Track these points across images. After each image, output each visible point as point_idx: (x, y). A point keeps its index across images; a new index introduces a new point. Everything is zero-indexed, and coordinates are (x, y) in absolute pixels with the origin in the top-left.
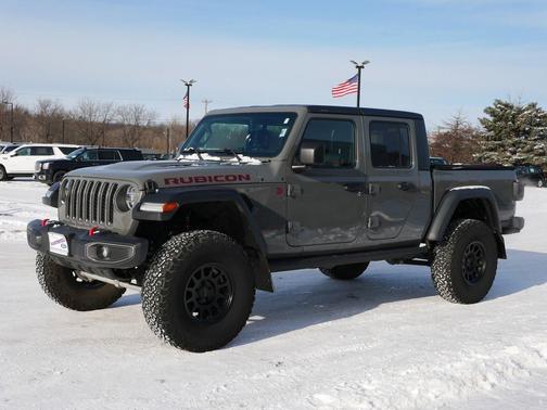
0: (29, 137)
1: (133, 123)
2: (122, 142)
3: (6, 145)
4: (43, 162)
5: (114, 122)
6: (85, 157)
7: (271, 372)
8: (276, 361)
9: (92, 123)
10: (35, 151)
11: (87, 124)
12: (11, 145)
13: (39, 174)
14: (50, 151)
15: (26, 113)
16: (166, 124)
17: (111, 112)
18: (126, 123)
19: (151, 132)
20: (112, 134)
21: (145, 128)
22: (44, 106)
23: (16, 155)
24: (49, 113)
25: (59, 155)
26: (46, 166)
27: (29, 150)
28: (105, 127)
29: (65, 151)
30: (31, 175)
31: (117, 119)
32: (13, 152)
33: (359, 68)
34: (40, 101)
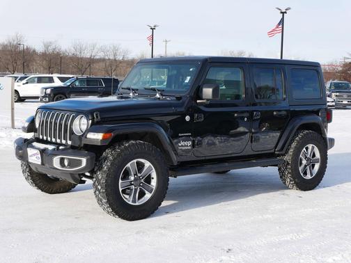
0: (36, 69)
1: (112, 57)
2: (103, 72)
3: (20, 75)
4: (46, 89)
5: (98, 57)
6: (77, 83)
7: (223, 258)
8: (226, 249)
9: (82, 58)
10: (40, 80)
11: (78, 59)
12: (23, 75)
13: (43, 97)
14: (51, 80)
15: (34, 51)
16: (136, 58)
17: (96, 50)
18: (107, 58)
19: (125, 65)
20: (96, 66)
21: (120, 62)
22: (47, 46)
23: (27, 83)
24: (51, 51)
25: (58, 83)
26: (48, 91)
27: (36, 79)
28: (92, 61)
29: (62, 80)
30: (37, 98)
31: (100, 55)
32: (25, 81)
33: (283, 13)
34: (43, 43)
